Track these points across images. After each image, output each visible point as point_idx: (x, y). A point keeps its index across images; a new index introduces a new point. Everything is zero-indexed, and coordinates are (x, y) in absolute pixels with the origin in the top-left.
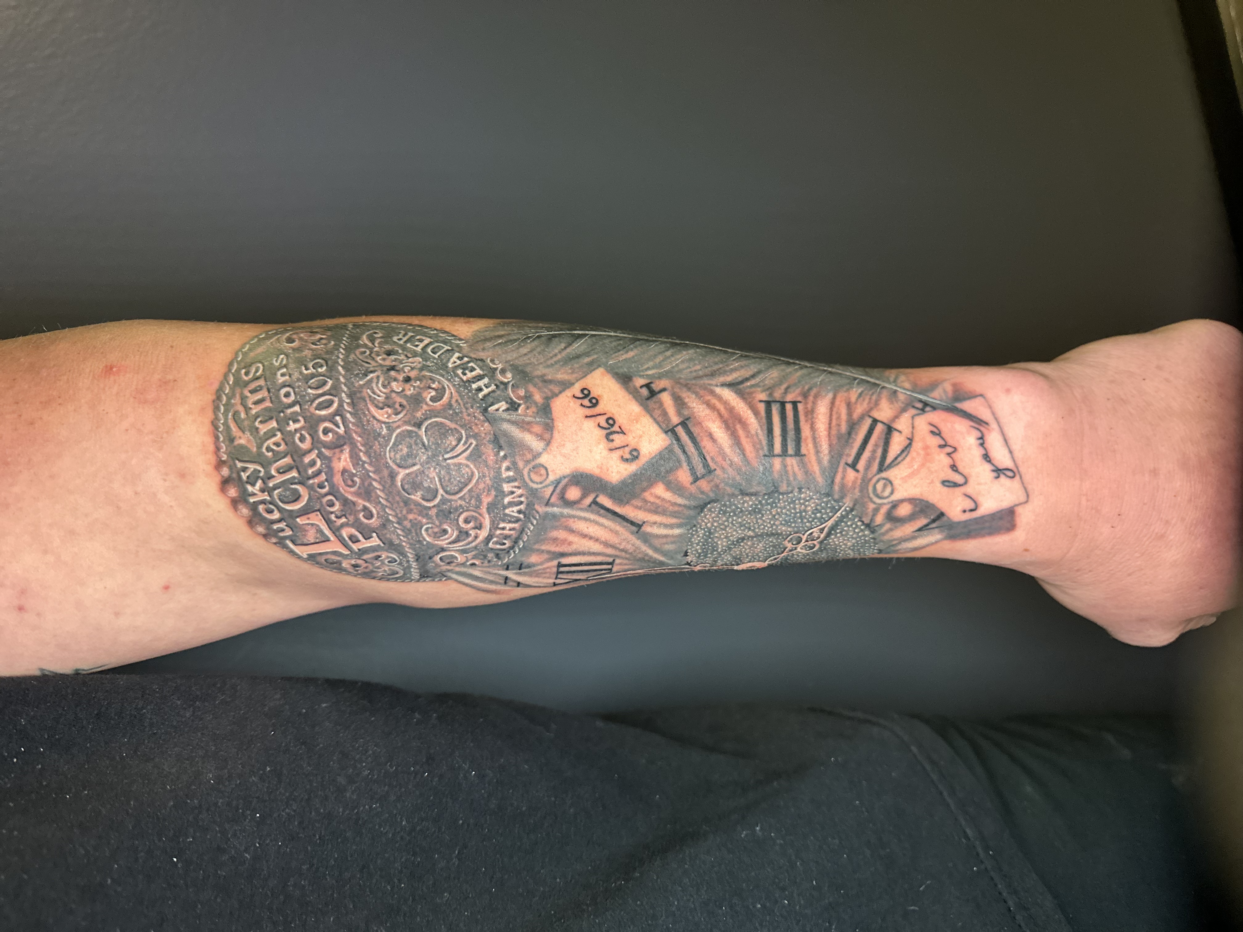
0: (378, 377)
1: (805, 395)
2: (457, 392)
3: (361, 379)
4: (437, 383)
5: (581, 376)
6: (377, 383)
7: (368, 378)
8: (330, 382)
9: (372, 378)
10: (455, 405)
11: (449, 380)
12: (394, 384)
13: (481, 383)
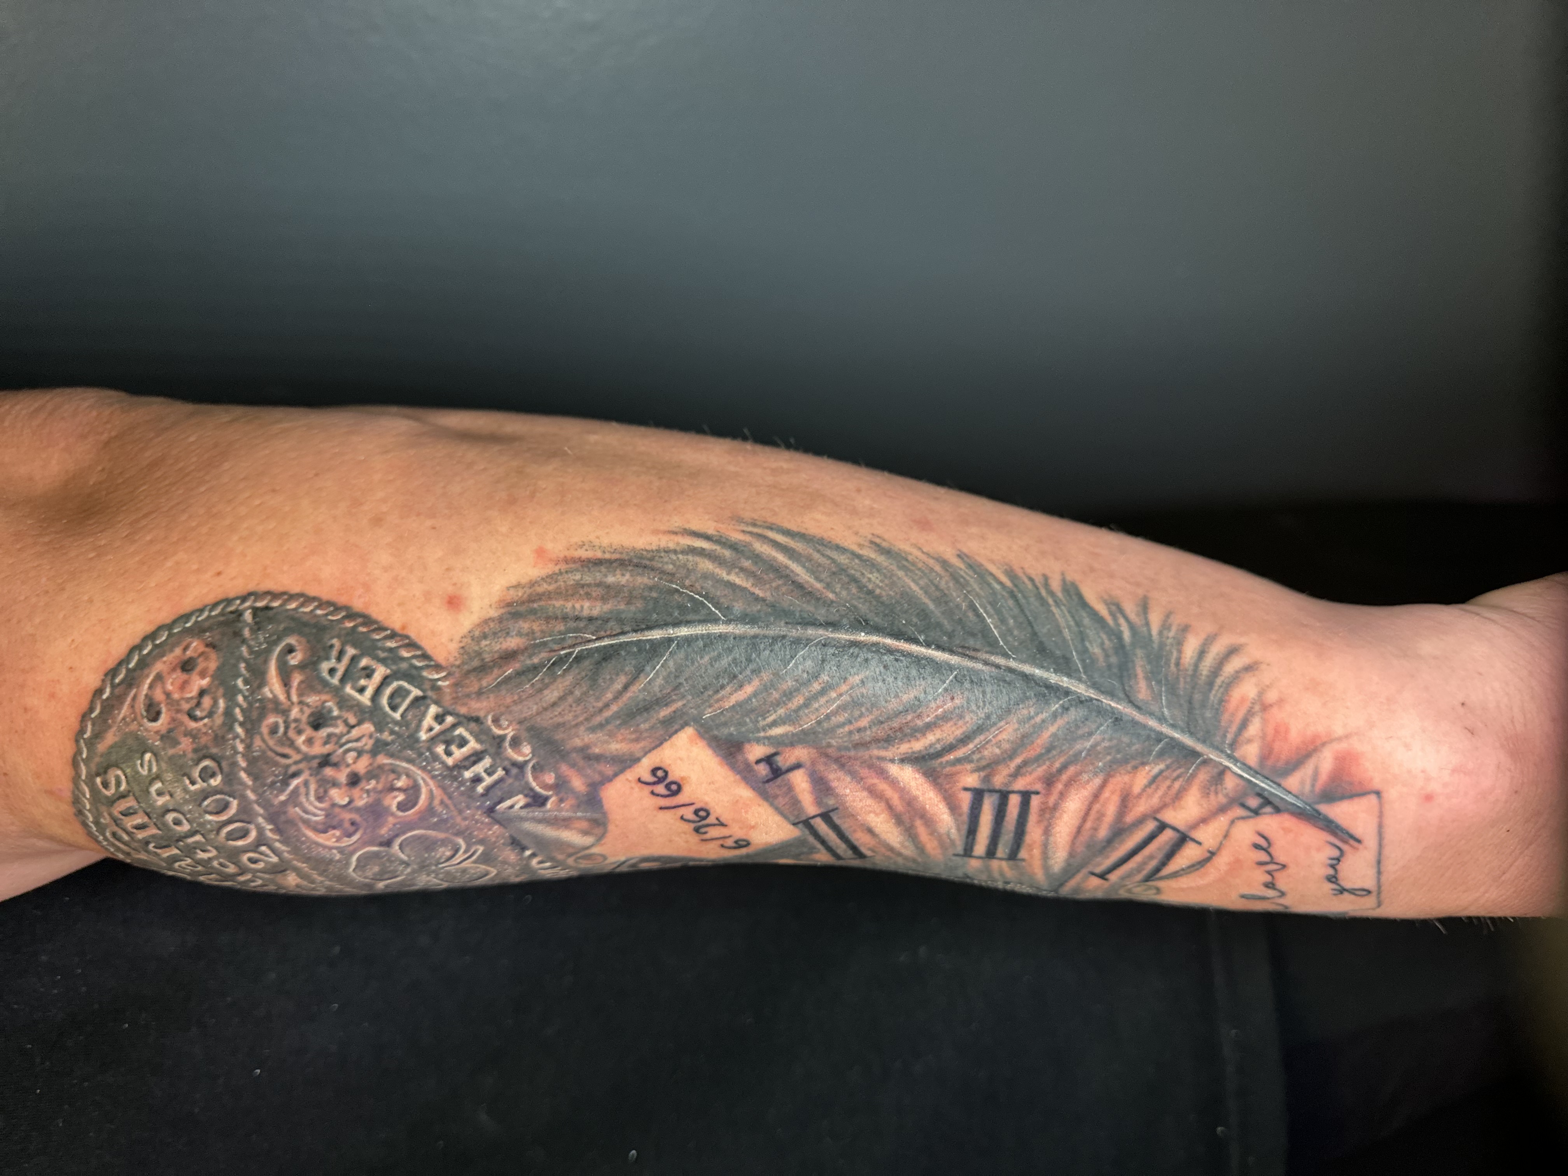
0: (306, 784)
1: (1049, 781)
2: (439, 786)
3: (282, 791)
4: (404, 777)
5: (653, 745)
6: (307, 794)
7: (291, 787)
8: (234, 804)
9: (297, 788)
10: (439, 809)
11: (424, 769)
12: (334, 793)
13: (479, 768)
